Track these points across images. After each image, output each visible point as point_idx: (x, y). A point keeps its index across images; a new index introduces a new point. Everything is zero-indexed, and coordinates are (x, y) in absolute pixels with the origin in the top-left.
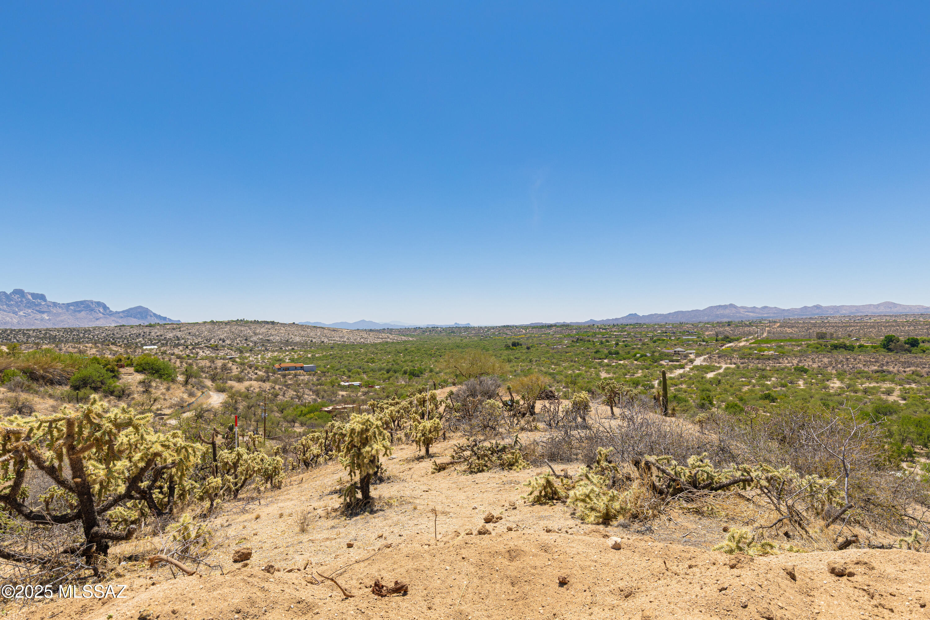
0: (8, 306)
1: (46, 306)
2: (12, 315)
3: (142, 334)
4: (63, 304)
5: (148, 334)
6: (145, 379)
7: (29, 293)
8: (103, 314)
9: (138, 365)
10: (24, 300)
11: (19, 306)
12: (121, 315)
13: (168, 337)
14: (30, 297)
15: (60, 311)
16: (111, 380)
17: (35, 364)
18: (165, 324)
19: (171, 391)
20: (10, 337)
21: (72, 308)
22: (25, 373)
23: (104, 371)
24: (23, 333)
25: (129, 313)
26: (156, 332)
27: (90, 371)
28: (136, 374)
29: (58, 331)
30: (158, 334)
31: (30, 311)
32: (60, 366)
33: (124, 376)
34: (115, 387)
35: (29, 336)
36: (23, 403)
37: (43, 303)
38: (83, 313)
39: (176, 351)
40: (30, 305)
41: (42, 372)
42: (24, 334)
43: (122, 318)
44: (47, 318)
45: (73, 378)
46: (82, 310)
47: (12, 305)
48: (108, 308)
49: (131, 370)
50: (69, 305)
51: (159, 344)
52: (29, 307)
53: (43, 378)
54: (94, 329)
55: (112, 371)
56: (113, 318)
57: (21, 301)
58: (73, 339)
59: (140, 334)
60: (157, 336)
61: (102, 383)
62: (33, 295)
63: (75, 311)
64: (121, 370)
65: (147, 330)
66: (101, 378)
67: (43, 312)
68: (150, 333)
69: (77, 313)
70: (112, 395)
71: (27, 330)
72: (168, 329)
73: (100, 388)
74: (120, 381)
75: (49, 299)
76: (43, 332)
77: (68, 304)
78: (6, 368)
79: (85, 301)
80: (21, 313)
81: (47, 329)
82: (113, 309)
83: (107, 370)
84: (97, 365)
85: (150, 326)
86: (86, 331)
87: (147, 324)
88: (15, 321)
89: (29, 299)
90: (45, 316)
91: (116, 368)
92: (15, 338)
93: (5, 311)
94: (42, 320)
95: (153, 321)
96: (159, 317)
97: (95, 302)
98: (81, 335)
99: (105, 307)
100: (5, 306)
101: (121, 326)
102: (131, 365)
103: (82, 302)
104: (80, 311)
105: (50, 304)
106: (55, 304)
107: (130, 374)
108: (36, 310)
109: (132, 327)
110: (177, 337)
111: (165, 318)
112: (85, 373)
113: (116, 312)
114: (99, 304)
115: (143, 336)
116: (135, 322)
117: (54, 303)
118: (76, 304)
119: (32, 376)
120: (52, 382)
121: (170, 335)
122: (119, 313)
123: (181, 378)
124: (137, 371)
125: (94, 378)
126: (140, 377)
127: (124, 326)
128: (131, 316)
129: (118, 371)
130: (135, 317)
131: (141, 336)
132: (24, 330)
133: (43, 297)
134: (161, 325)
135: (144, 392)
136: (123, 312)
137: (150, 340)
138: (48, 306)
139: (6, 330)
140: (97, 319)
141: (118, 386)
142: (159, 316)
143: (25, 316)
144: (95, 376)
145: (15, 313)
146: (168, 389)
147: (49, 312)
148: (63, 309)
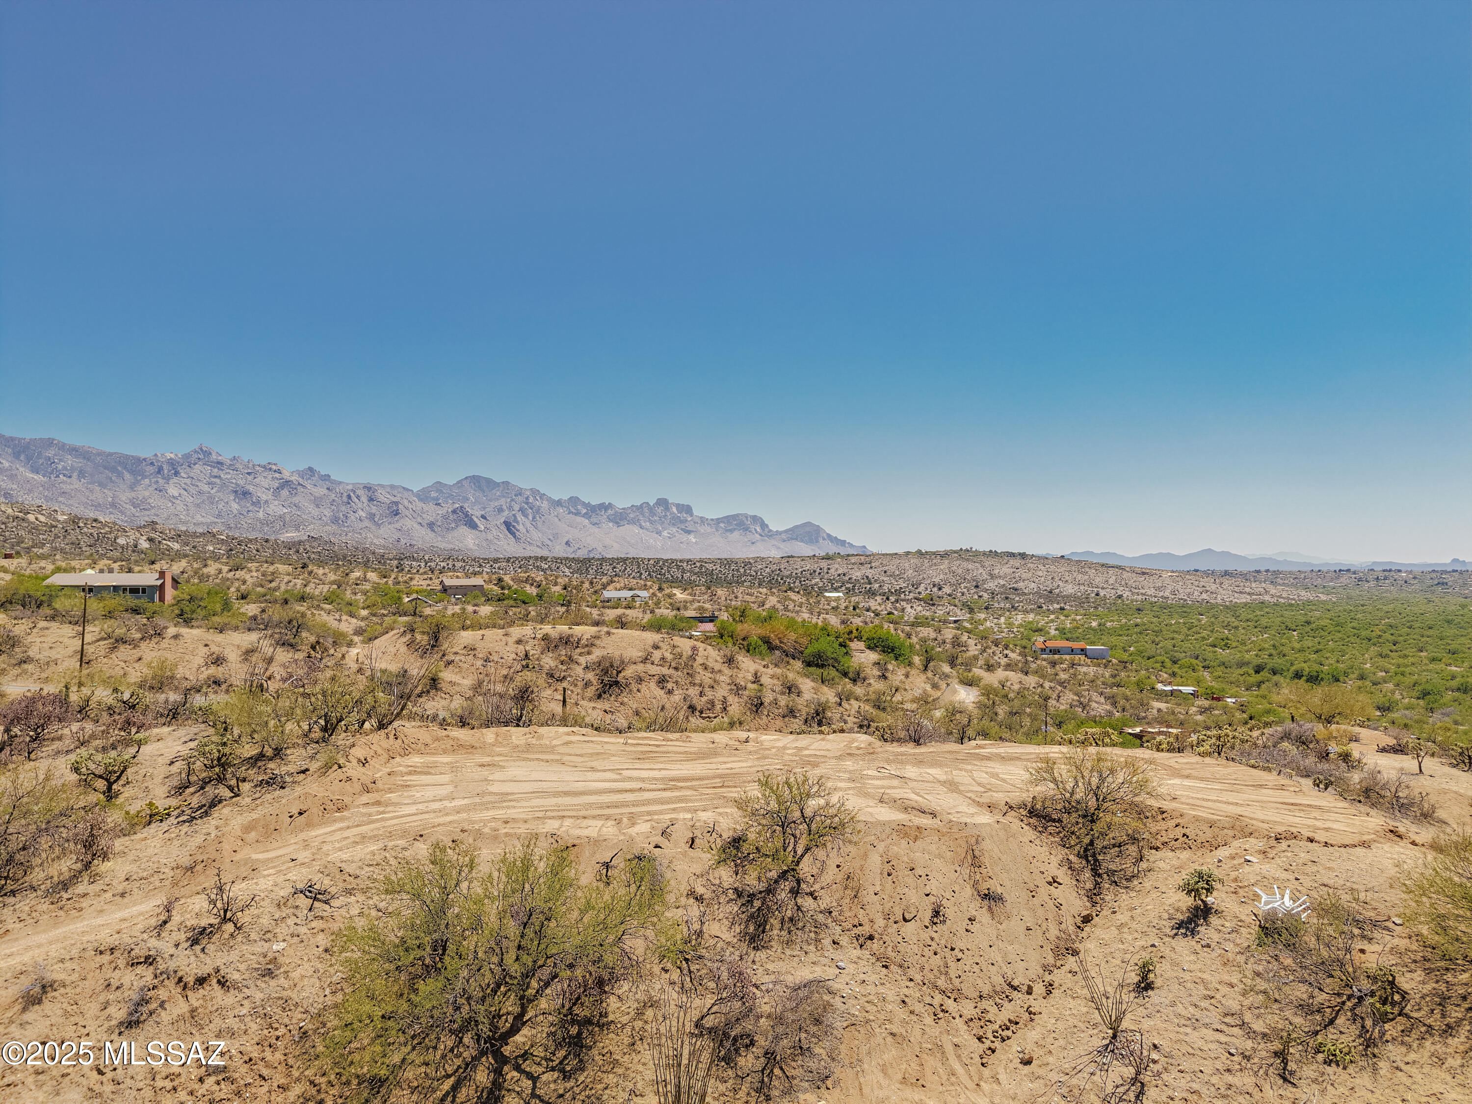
0: (651, 522)
1: (693, 523)
2: (656, 535)
3: (818, 571)
4: (712, 520)
5: (826, 570)
7: (673, 504)
8: (761, 535)
10: (668, 514)
11: (663, 523)
12: (784, 536)
14: (674, 510)
15: (708, 529)
18: (848, 555)
21: (722, 525)
25: (794, 534)
26: (838, 568)
29: (714, 563)
30: (839, 571)
31: (674, 530)
37: (689, 519)
38: (736, 534)
39: (872, 604)
40: (675, 520)
43: (784, 541)
44: (694, 540)
46: (735, 529)
47: (655, 521)
48: (767, 526)
50: (719, 521)
51: (846, 590)
52: (674, 525)
56: (776, 543)
57: (666, 515)
59: (815, 571)
60: (839, 575)
62: (678, 506)
63: (726, 530)
65: (824, 564)
67: (690, 532)
68: (829, 569)
69: (728, 534)
72: (853, 564)
75: (695, 513)
77: (718, 519)
79: (738, 515)
80: (666, 533)
82: (774, 526)
85: (828, 557)
86: (746, 564)
87: (823, 554)
88: (659, 544)
89: (674, 513)
93: (647, 529)
94: (688, 543)
95: (830, 548)
96: (840, 542)
97: (751, 516)
98: (742, 570)
99: (763, 524)
100: (648, 524)
101: (789, 556)
103: (734, 517)
104: (731, 531)
105: (697, 520)
106: (703, 520)
108: (682, 529)
109: (803, 558)
110: (867, 577)
113: (777, 531)
114: (755, 519)
115: (820, 574)
116: (806, 549)
117: (702, 517)
118: (727, 519)
121: (858, 574)
122: (781, 533)
127: (793, 556)
128: (798, 540)
130: (804, 541)
131: (817, 573)
133: (689, 509)
134: (843, 557)
136: (786, 531)
137: (830, 581)
138: (695, 522)
140: (753, 543)
142: (839, 539)
143: (669, 538)
145: (659, 533)
147: (695, 532)
148: (711, 528)
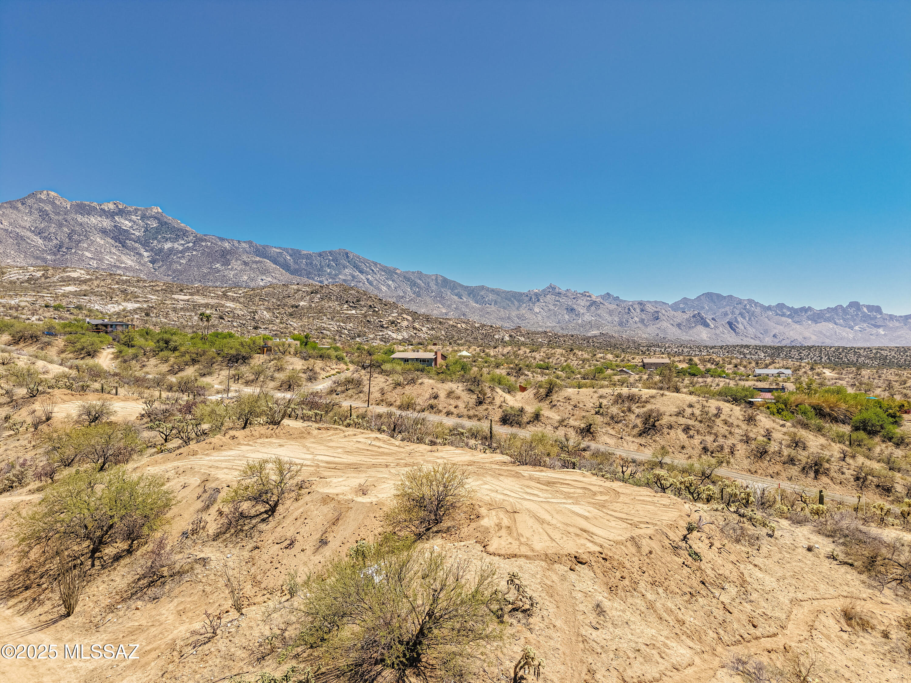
0: (844, 320)
1: (881, 319)
2: (848, 330)
7: (864, 305)
10: (859, 313)
11: (855, 320)
14: (865, 310)
15: (897, 324)
31: (865, 325)
37: (879, 316)
40: (865, 318)
42: (855, 353)
44: (883, 333)
47: (848, 318)
50: (906, 315)
52: (864, 321)
57: (857, 315)
62: (868, 307)
67: (878, 327)
71: (858, 349)
75: (885, 310)
76: (874, 351)
80: (857, 328)
88: (851, 336)
89: (864, 312)
90: (881, 332)
93: (841, 325)
94: (878, 335)
100: (841, 321)
105: (886, 317)
106: (892, 317)
108: (872, 325)
112: (866, 415)
117: (890, 315)
133: (878, 309)
138: (884, 319)
143: (861, 331)
145: (851, 328)
147: (885, 327)
148: (900, 323)
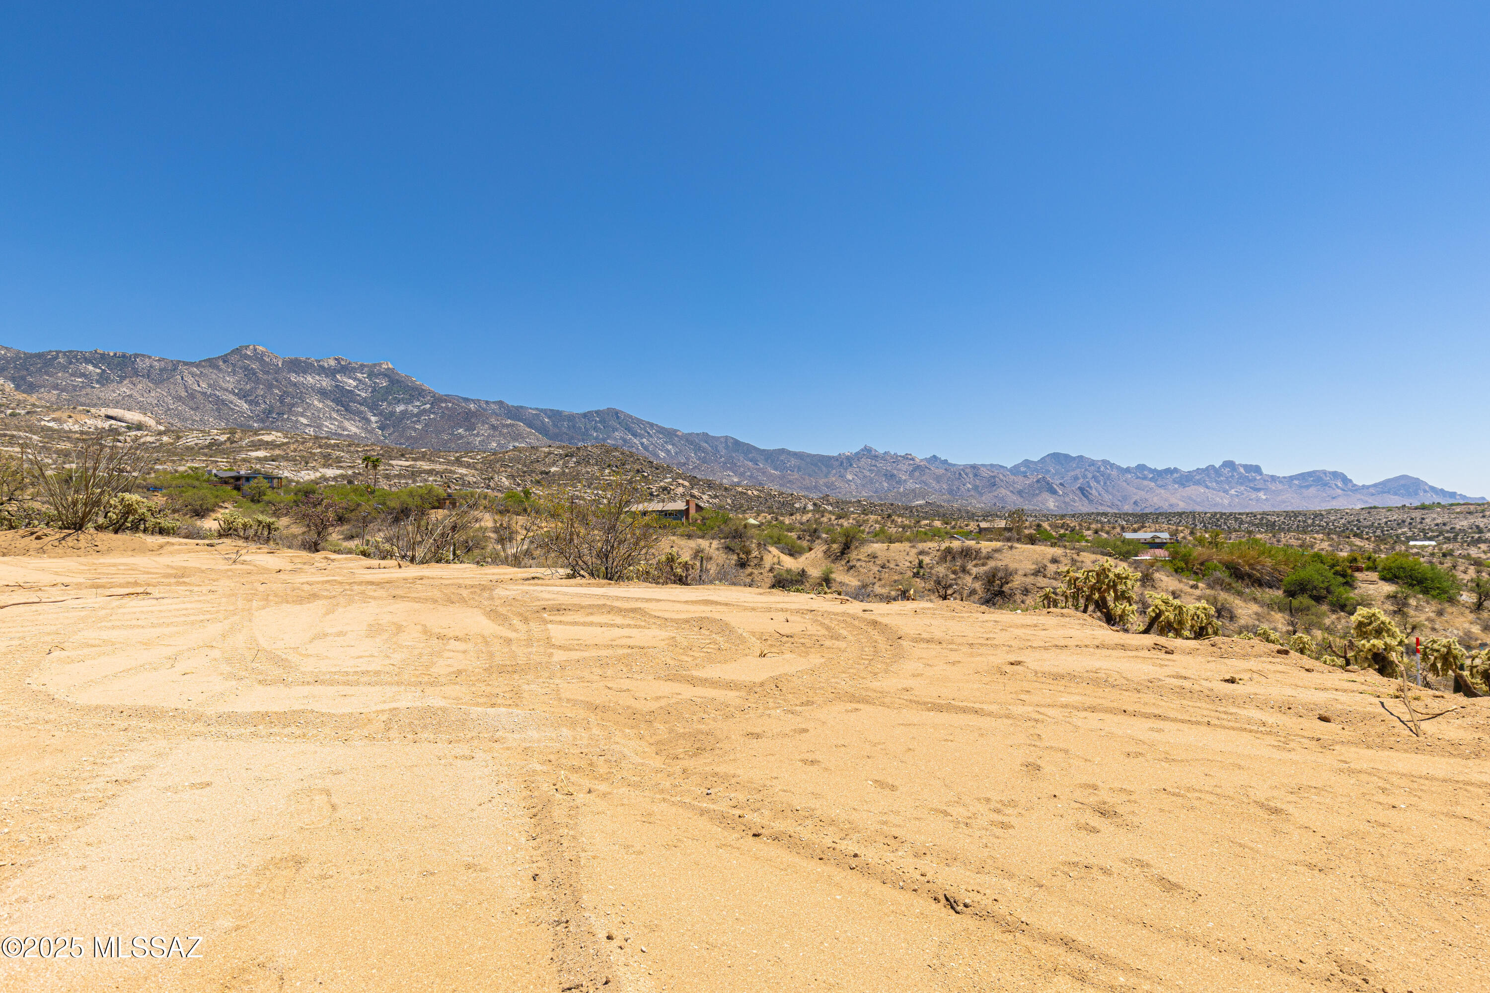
0: (1217, 482)
1: (1262, 481)
2: (1223, 494)
3: (1408, 520)
4: (1284, 477)
5: (1418, 520)
6: (1397, 593)
7: (1240, 465)
8: (1344, 490)
9: (1384, 569)
10: (1235, 474)
11: (1230, 482)
12: (1372, 490)
13: (1458, 527)
14: (1242, 470)
15: (1280, 487)
16: (1341, 589)
17: (1239, 557)
18: (1452, 505)
19: (1446, 617)
20: (1219, 523)
21: (1296, 482)
22: (1227, 568)
23: (1330, 574)
24: (1235, 517)
25: (1385, 487)
26: (1432, 519)
27: (1310, 572)
28: (1382, 583)
29: (1278, 515)
30: (1438, 521)
31: (1242, 488)
32: (1269, 562)
33: (1361, 585)
34: (1347, 599)
35: (1241, 523)
36: (1223, 604)
37: (1258, 478)
38: (1312, 490)
39: (1474, 552)
40: (1243, 481)
41: (1247, 568)
42: (1236, 519)
43: (1373, 495)
44: (1264, 497)
45: (1286, 579)
46: (1311, 486)
47: (1221, 481)
48: (1351, 481)
49: (1374, 576)
50: (1292, 478)
51: (1441, 538)
52: (1242, 484)
53: (1250, 576)
54: (1329, 512)
55: (1344, 576)
56: (1359, 496)
57: (1233, 476)
58: (1298, 526)
59: (1404, 522)
60: (1437, 525)
61: (1328, 591)
62: (1246, 467)
63: (1301, 487)
64: (1357, 574)
65: (1417, 515)
66: (1326, 584)
67: (1259, 490)
68: (1423, 519)
69: (1304, 490)
70: (1343, 610)
71: (1240, 514)
72: (1458, 513)
73: (1325, 597)
74: (1356, 592)
75: (1265, 471)
76: (1259, 517)
77: (1290, 477)
78: (1207, 561)
79: (1314, 472)
80: (1233, 492)
81: (1264, 513)
82: (1358, 481)
83: (1334, 574)
84: (1320, 565)
85: (1423, 507)
86: (1317, 515)
87: (1417, 503)
88: (1226, 502)
89: (1241, 473)
90: (1262, 496)
91: (1349, 571)
92: (1225, 523)
93: (1214, 489)
94: (1258, 500)
95: (1429, 499)
96: (1442, 492)
97: (1330, 473)
98: (1310, 521)
99: (1345, 480)
100: (1214, 484)
101: (1371, 508)
102: (1373, 568)
103: (1310, 474)
104: (1308, 487)
105: (1267, 478)
106: (1273, 478)
107: (1372, 582)
108: (1250, 488)
109: (1389, 509)
110: (1478, 527)
111: (1453, 495)
112: (1303, 574)
113: (1363, 486)
114: (1335, 475)
115: (1410, 524)
116: (1396, 501)
117: (1272, 476)
118: (1302, 476)
119: (1236, 573)
120: (1259, 583)
121: (1463, 524)
122: (1368, 487)
123: (1468, 597)
124: (1384, 579)
125: (1316, 583)
126: (1388, 588)
127: (1375, 508)
128: (1389, 492)
129: (1352, 576)
130: (1395, 494)
131: (1406, 524)
132: (1235, 513)
133: (1257, 469)
134: (1444, 507)
135: (1395, 612)
136: (1375, 485)
137: (1423, 530)
138: (1265, 481)
139: (1216, 514)
140: (1334, 498)
141: (1352, 598)
142: (1442, 490)
143: (1237, 495)
144: (1317, 580)
145: (1226, 492)
146: (1440, 613)
147: (1266, 490)
148: (1284, 485)
